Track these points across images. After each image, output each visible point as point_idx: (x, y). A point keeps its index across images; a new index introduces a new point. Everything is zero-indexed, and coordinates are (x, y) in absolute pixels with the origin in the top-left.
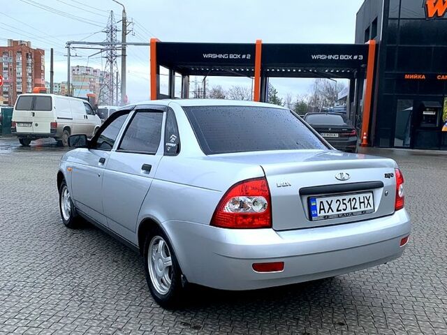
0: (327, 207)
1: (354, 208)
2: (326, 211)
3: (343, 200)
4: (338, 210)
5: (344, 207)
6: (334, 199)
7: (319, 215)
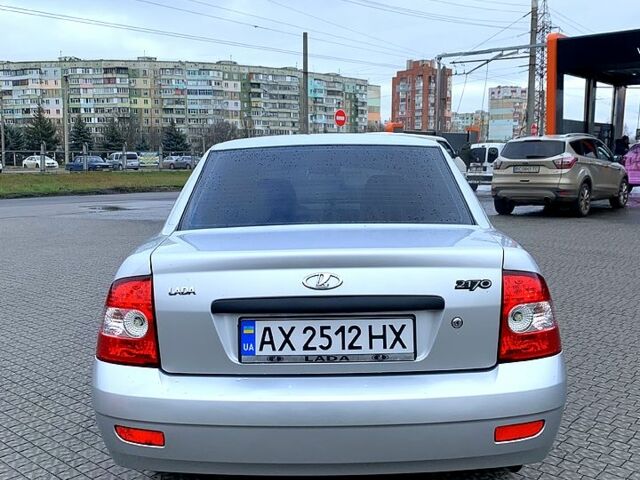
0: (279, 339)
1: (351, 347)
2: (277, 347)
3: (322, 328)
4: (306, 348)
5: (325, 342)
6: (300, 325)
7: (258, 353)
